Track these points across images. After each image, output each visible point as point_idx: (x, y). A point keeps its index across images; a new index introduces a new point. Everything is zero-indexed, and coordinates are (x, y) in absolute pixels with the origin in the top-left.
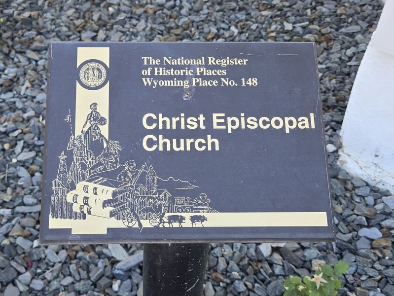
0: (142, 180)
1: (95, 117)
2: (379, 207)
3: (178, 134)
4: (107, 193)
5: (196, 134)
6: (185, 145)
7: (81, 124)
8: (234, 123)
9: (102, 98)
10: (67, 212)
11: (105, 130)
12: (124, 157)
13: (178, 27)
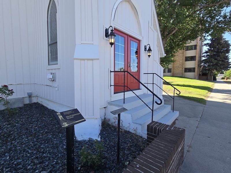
0: (69, 121)
1: (61, 118)
2: (86, 142)
3: (69, 117)
4: (66, 123)
5: (71, 117)
6: (71, 118)
7: (61, 119)
8: (74, 115)
9: (61, 116)
10: (63, 125)
11: (63, 119)
12: (66, 120)
13: (33, 134)
